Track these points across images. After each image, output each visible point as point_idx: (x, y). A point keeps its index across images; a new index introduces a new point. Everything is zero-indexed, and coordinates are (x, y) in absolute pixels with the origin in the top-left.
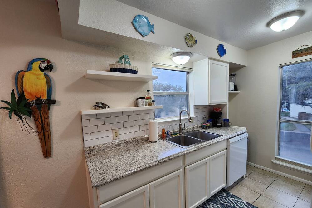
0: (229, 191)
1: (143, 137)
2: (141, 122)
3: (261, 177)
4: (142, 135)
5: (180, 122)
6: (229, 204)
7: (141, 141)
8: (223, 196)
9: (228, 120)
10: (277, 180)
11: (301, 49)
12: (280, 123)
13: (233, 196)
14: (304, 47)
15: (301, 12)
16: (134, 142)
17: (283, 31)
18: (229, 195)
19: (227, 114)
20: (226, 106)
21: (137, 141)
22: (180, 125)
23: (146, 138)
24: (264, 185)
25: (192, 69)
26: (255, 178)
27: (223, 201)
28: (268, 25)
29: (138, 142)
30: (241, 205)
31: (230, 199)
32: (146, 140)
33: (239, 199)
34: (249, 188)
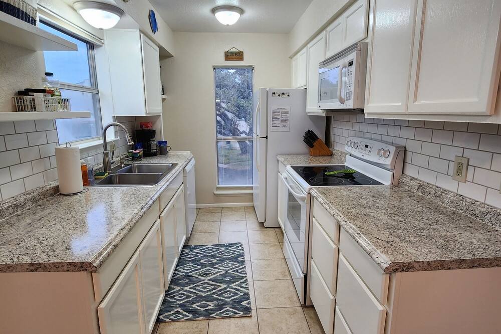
0: (189, 245)
1: (44, 189)
2: (34, 153)
3: (209, 216)
4: (42, 184)
5: (105, 149)
6: (198, 256)
7: (42, 197)
8: (186, 253)
9: (166, 142)
10: (223, 213)
11: (231, 51)
12: (217, 142)
13: (196, 247)
14: (234, 50)
15: (241, 11)
16: (30, 203)
17: (228, 25)
18: (192, 249)
19: (163, 132)
20: (159, 120)
21: (34, 200)
22: (106, 154)
23: (50, 189)
24: (216, 222)
25: (102, 41)
26: (203, 220)
27: (190, 258)
28: (214, 11)
29: (36, 201)
30: (210, 250)
31: (196, 251)
32: (52, 195)
33: (204, 246)
34: (206, 232)
